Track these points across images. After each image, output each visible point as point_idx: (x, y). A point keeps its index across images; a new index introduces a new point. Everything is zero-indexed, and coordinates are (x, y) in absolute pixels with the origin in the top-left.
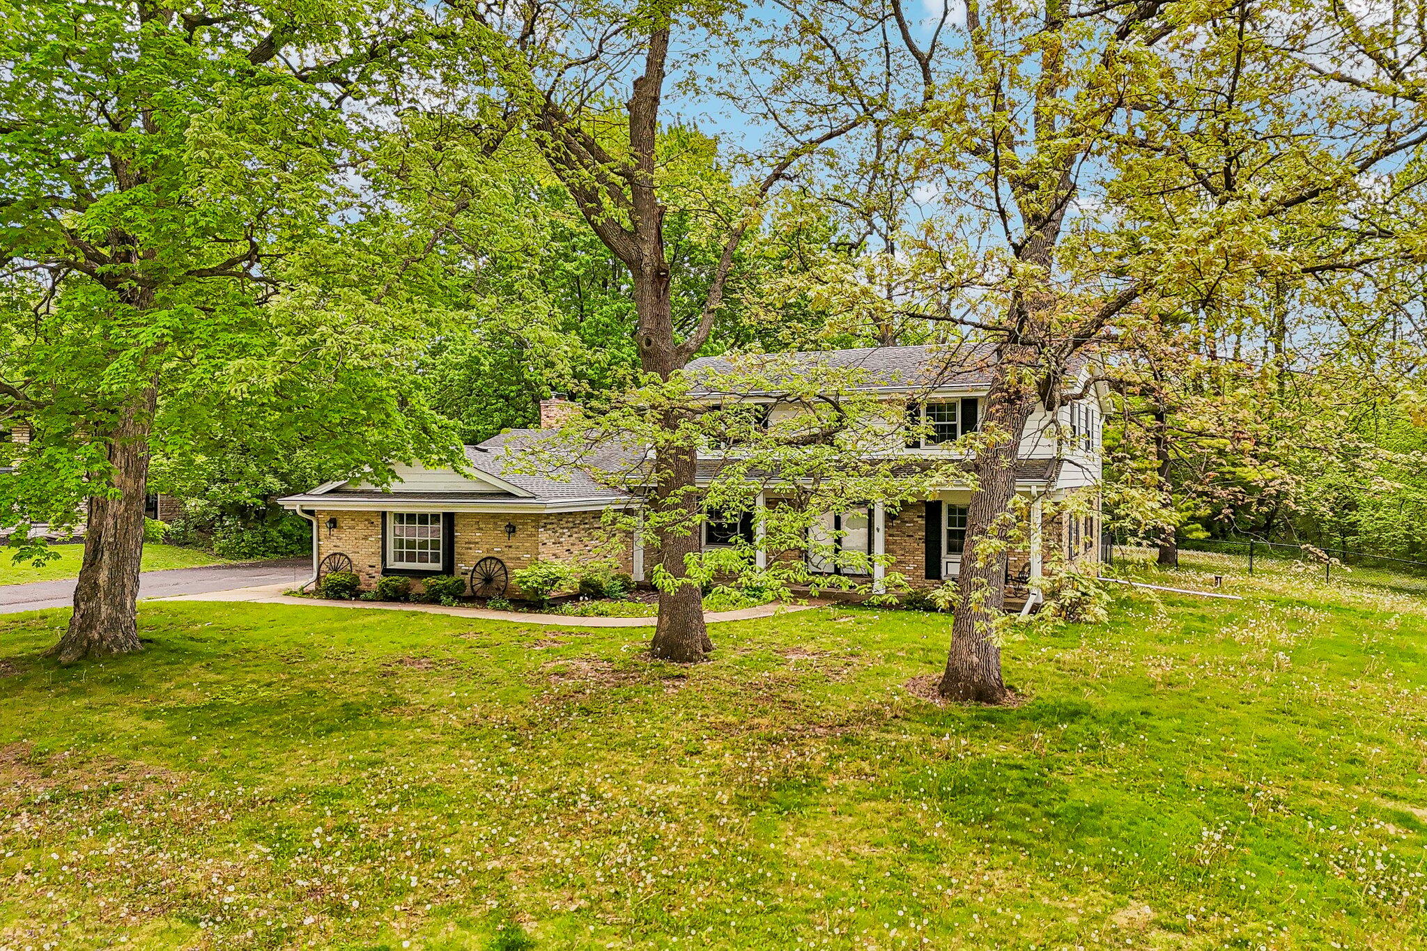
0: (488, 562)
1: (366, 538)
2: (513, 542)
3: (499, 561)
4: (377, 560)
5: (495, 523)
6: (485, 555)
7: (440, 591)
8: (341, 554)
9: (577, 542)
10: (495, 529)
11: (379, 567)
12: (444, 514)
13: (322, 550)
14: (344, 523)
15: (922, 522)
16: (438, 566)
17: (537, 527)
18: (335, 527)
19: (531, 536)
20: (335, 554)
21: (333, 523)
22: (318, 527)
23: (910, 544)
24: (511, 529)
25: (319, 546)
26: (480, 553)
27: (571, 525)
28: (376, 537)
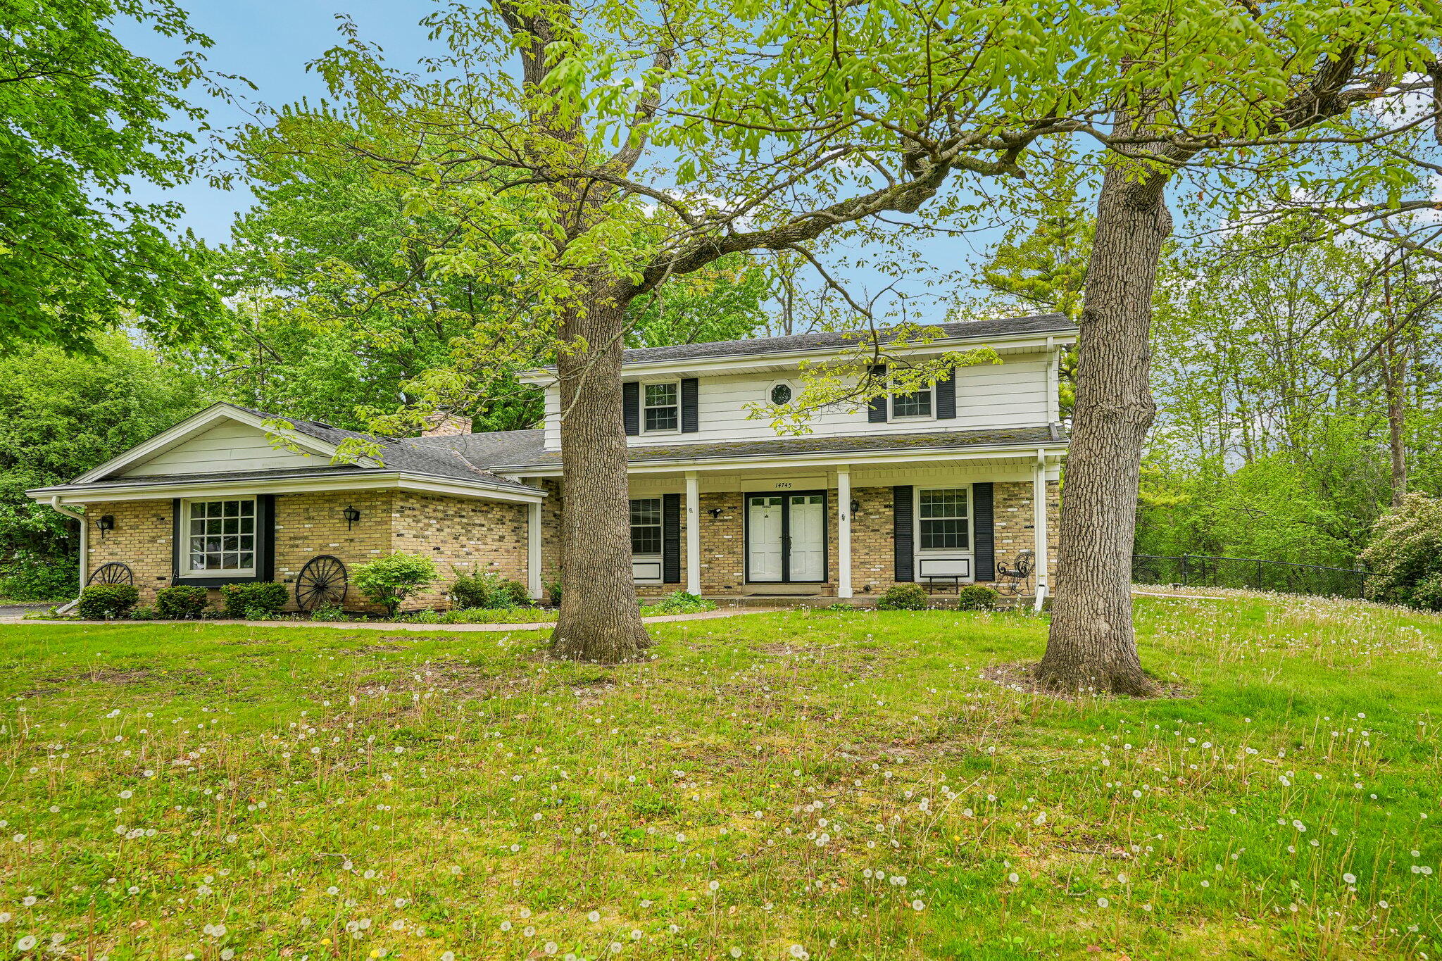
0: (321, 564)
1: (153, 540)
2: (355, 533)
3: (335, 561)
4: (166, 570)
5: (331, 509)
6: (317, 554)
7: (246, 601)
8: (118, 565)
9: (450, 539)
10: (331, 517)
11: (170, 579)
12: (259, 497)
13: (93, 560)
14: (124, 521)
15: (890, 513)
16: (251, 572)
17: (389, 511)
18: (111, 527)
19: (378, 523)
20: (111, 565)
21: (109, 523)
22: (88, 530)
23: (874, 540)
24: (354, 517)
25: (88, 556)
26: (309, 551)
27: (440, 515)
28: (165, 540)
